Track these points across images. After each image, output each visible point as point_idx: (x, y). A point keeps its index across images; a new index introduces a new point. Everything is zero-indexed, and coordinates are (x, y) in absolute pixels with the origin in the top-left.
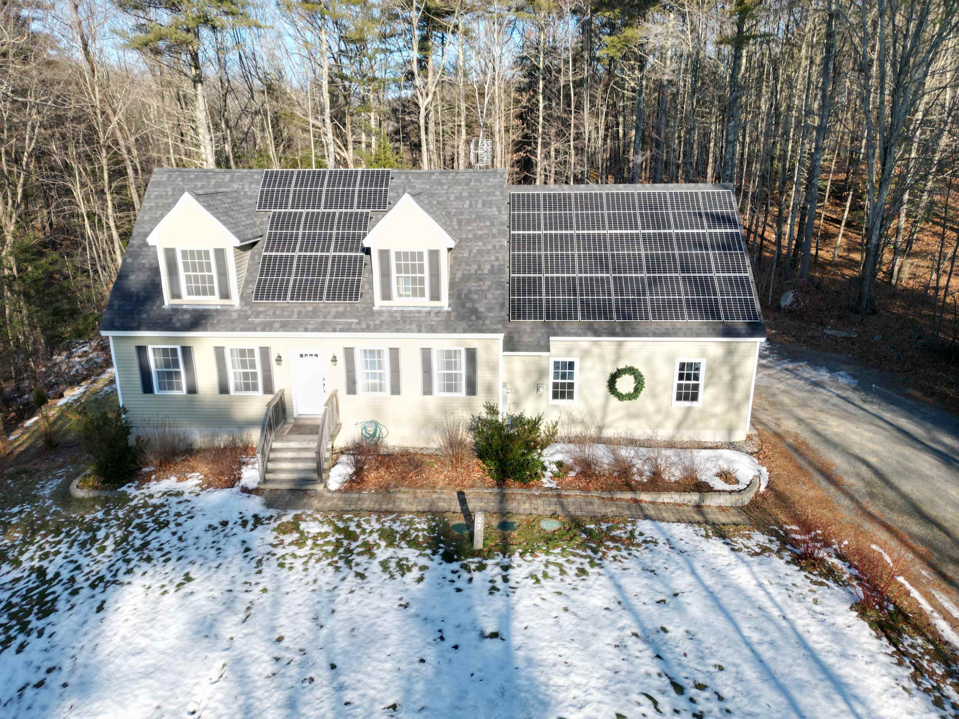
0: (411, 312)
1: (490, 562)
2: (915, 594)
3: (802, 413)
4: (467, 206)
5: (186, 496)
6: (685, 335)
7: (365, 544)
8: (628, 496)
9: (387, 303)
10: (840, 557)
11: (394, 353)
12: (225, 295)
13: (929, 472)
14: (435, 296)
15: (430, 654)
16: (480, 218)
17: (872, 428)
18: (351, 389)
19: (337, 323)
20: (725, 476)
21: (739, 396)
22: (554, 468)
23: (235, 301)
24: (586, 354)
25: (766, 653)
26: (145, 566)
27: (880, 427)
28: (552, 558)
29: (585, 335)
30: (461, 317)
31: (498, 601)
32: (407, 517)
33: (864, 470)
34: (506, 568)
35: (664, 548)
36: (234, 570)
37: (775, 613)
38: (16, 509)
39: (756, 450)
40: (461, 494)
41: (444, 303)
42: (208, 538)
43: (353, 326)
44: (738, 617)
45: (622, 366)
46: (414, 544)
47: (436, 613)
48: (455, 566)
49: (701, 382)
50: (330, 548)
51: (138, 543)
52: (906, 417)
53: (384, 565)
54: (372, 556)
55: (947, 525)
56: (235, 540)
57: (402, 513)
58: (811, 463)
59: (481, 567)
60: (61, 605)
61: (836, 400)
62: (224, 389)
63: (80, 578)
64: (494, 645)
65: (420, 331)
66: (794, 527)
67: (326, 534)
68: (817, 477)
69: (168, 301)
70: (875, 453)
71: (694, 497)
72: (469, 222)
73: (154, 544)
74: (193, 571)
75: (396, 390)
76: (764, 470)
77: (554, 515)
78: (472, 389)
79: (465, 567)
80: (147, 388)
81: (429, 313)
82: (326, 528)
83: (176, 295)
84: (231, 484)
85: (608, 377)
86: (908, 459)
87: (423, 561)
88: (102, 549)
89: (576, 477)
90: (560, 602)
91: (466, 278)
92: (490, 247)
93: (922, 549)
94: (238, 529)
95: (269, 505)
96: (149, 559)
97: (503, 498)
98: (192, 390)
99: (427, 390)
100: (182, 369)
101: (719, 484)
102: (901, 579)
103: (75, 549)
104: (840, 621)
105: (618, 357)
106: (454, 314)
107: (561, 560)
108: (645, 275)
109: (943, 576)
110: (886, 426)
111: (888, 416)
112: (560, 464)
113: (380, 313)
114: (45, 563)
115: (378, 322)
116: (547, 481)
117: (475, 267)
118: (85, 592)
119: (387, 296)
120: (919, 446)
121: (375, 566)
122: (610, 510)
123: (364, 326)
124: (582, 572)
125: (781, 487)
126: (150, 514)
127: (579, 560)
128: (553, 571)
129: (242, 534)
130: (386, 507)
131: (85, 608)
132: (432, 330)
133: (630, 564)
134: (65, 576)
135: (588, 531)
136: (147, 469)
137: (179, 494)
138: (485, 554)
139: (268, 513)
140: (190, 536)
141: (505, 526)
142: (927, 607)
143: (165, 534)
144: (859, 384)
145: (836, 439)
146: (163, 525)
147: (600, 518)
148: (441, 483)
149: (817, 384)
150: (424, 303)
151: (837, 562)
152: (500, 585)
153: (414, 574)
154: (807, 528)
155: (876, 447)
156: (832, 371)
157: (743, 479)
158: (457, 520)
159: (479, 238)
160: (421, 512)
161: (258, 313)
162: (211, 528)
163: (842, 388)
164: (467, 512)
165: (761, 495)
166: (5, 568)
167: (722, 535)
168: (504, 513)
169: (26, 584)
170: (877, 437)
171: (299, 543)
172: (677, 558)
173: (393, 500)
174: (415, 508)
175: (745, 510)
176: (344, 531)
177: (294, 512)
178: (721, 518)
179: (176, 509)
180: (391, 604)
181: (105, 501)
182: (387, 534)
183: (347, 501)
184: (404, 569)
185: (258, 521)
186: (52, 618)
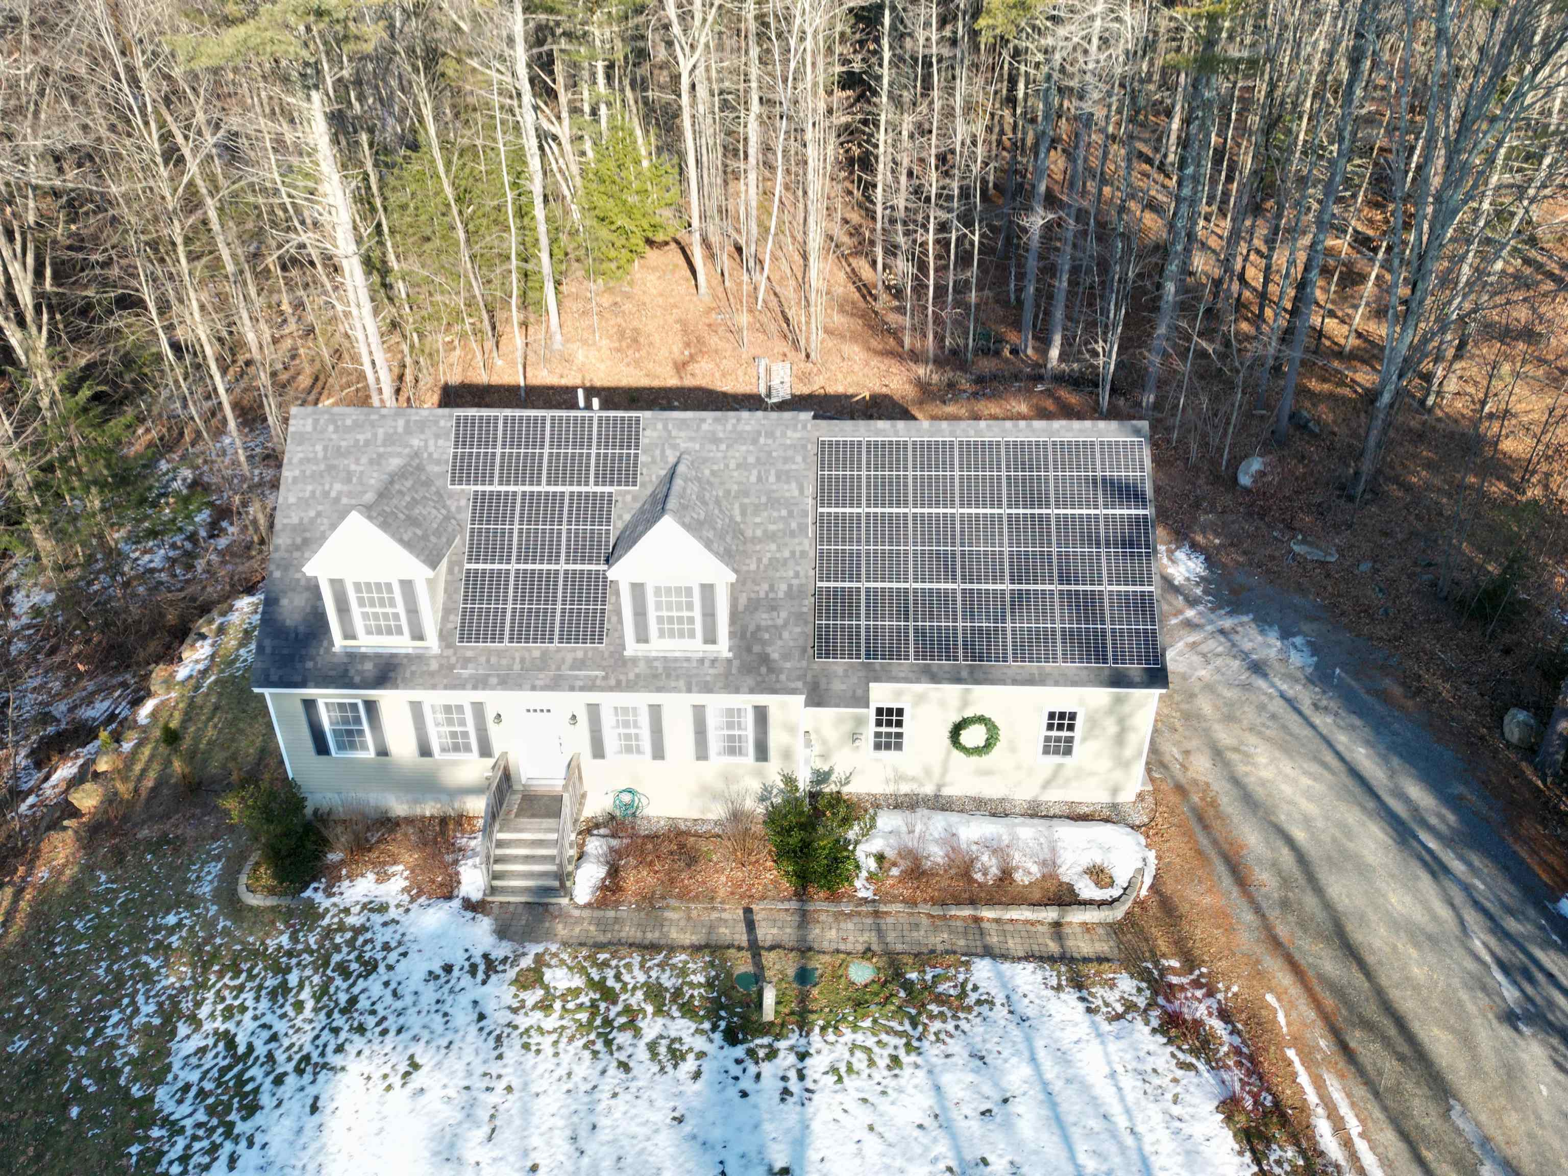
0: (676, 660)
1: (782, 1045)
2: (1304, 1079)
3: (1224, 736)
4: (753, 479)
5: (393, 913)
6: (1057, 684)
7: (627, 1010)
8: (967, 912)
9: (643, 646)
10: (1224, 1015)
11: (655, 711)
12: (418, 635)
13: (1370, 859)
14: (710, 639)
16: (773, 502)
17: (1314, 768)
18: (598, 751)
19: (577, 678)
20: (1098, 875)
21: (1128, 752)
22: (872, 864)
23: (432, 643)
24: (920, 699)
26: (358, 1042)
27: (1325, 765)
28: (859, 1038)
29: (918, 681)
30: (747, 669)
31: (791, 1113)
32: (680, 958)
33: (1286, 856)
34: (803, 1056)
35: (1000, 1013)
36: (468, 1055)
37: (1122, 1122)
38: (171, 920)
39: (1146, 820)
40: (748, 911)
41: (723, 648)
42: (429, 994)
43: (598, 682)
44: (1076, 1134)
45: (969, 713)
46: (688, 1010)
47: (716, 1134)
48: (739, 1051)
49: (1078, 733)
50: (583, 1016)
51: (343, 998)
52: (1368, 743)
53: (652, 1047)
54: (637, 1033)
55: (1371, 960)
56: (464, 1000)
57: (672, 949)
58: (1215, 843)
59: (772, 1054)
60: (265, 1099)
61: (1277, 706)
62: (425, 751)
63: (280, 1057)
65: (689, 690)
66: (1175, 963)
67: (576, 992)
68: (1221, 868)
69: (339, 643)
70: (1307, 821)
71: (1050, 914)
72: (757, 509)
73: (363, 1003)
74: (418, 1050)
75: (658, 753)
76: (1151, 855)
77: (867, 953)
78: (762, 753)
79: (751, 1053)
80: (321, 748)
81: (702, 661)
82: (578, 981)
83: (349, 635)
84: (449, 897)
85: (950, 726)
86: (1349, 834)
87: (700, 1043)
88: (299, 1006)
89: (901, 880)
90: (864, 1116)
91: (754, 605)
92: (787, 554)
93: (1329, 1002)
94: (466, 980)
95: (502, 933)
96: (361, 1029)
97: (804, 919)
98: (383, 752)
99: (702, 753)
100: (365, 726)
101: (1087, 890)
102: (1291, 1053)
103: (264, 1004)
104: (1198, 1130)
105: (965, 704)
106: (736, 663)
107: (871, 1042)
108: (1007, 586)
109: (1344, 1048)
110: (1336, 763)
111: (1342, 739)
112: (880, 858)
113: (634, 660)
114: (230, 1026)
115: (631, 676)
116: (862, 888)
117: (766, 586)
118: (291, 1080)
119: (642, 638)
120: (1371, 804)
121: (642, 1053)
122: (939, 940)
123: (612, 682)
124: (895, 1060)
125: (1169, 888)
126: (351, 943)
127: (893, 1041)
128: (859, 1059)
129: (471, 988)
130: (652, 936)
131: (296, 1106)
132: (707, 688)
133: (955, 1046)
134: (261, 1050)
135: (908, 986)
136: (334, 857)
137: (382, 908)
138: (777, 1030)
139: (501, 950)
140: (406, 990)
141: (804, 976)
142: (1312, 1098)
143: (374, 985)
144: (1317, 666)
145: (1260, 793)
146: (370, 967)
147: (925, 958)
148: (722, 892)
149: (1257, 668)
150: (695, 647)
151: (1217, 1025)
152: (794, 1085)
153: (690, 1065)
154: (1190, 963)
155: (1311, 808)
156: (1285, 635)
157: (1122, 880)
158: (743, 965)
159: (771, 537)
160: (696, 949)
161: (466, 662)
162: (432, 976)
163: (1290, 678)
164: (755, 949)
165: (1141, 904)
166: (183, 1029)
167: (1078, 984)
168: (804, 950)
169: (215, 1059)
170: (1319, 788)
171: (545, 1006)
172: (1016, 1033)
173: (660, 924)
174: (688, 938)
175: (1116, 929)
176: (600, 986)
177: (534, 949)
178: (1083, 946)
179: (383, 936)
180: (662, 1116)
181: (288, 915)
182: (654, 993)
183: (601, 924)
184: (677, 1057)
185: (491, 965)
186: (259, 1119)
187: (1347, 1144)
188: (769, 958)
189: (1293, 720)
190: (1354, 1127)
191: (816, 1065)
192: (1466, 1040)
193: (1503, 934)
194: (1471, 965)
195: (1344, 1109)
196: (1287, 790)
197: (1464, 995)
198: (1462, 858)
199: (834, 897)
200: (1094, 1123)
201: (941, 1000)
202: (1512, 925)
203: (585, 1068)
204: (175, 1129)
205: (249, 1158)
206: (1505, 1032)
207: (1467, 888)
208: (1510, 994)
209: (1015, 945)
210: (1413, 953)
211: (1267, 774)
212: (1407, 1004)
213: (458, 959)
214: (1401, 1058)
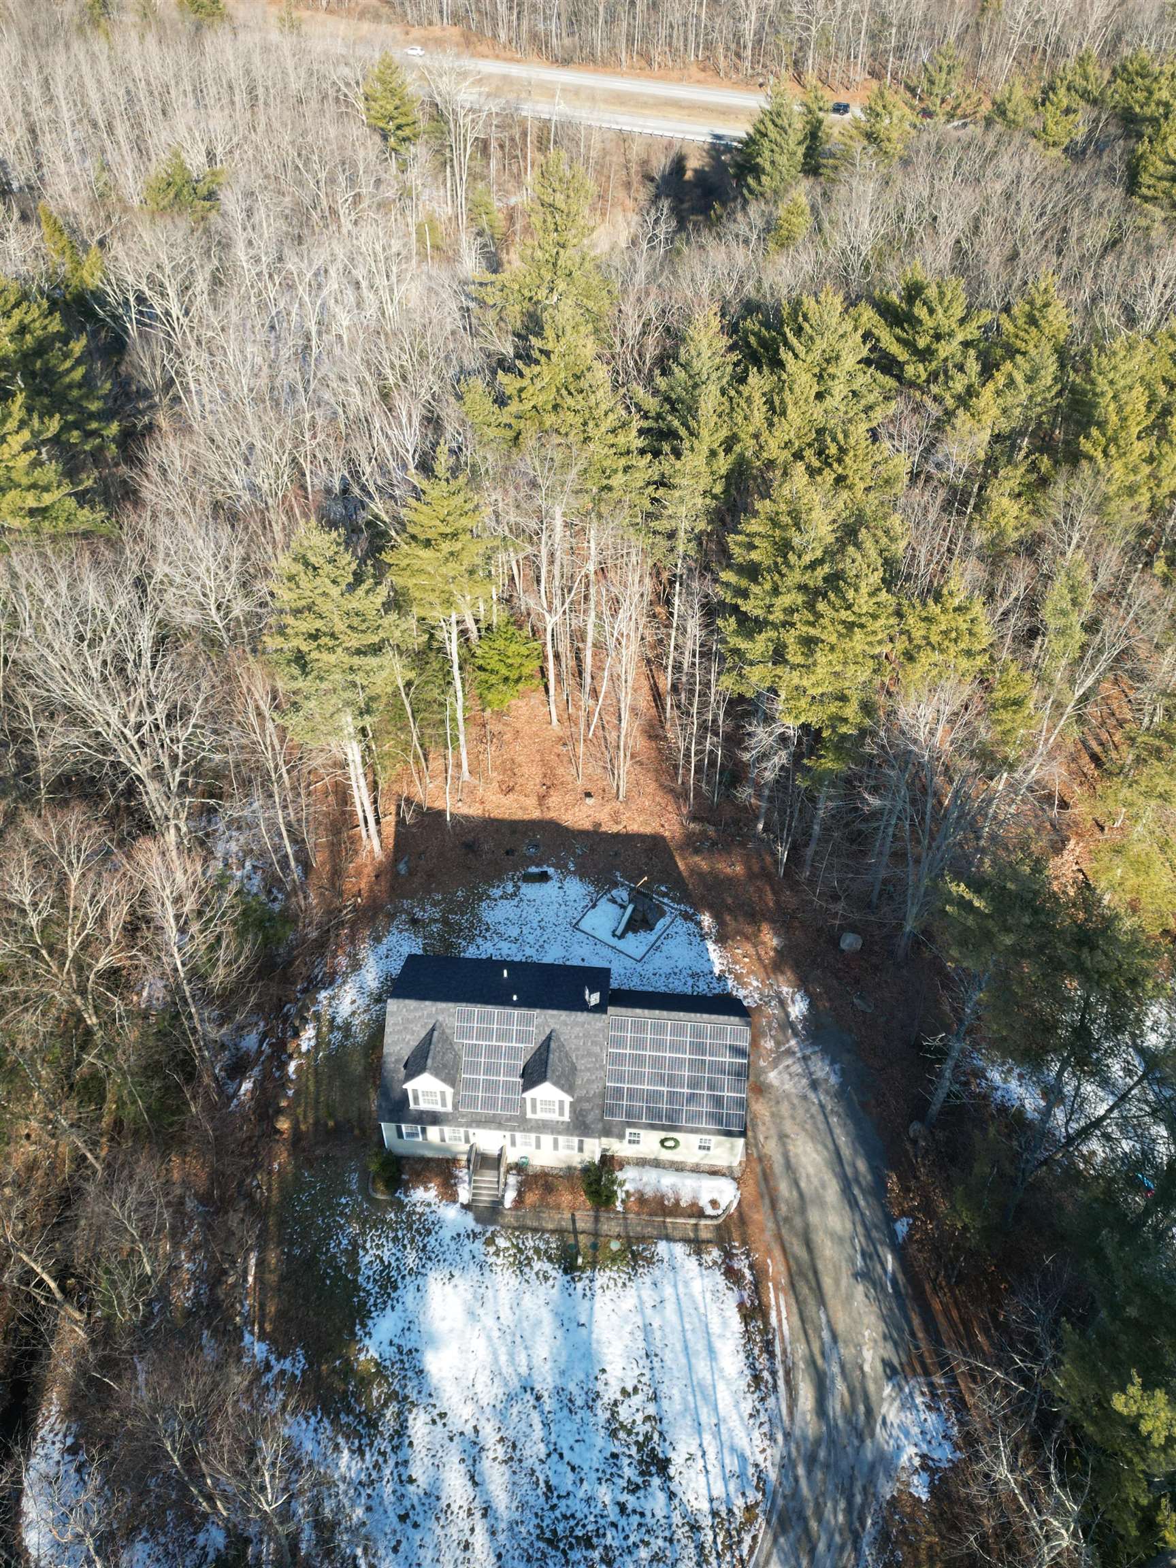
0: (547, 1121)
1: (584, 1275)
2: (772, 1295)
3: (789, 1126)
4: (582, 1044)
5: (434, 1208)
6: (703, 1133)
7: (527, 1258)
8: (660, 1219)
9: (534, 1118)
10: (751, 1267)
11: (538, 1138)
12: (444, 1105)
15: (559, 1334)
17: (820, 1147)
20: (714, 1203)
22: (623, 1196)
23: (450, 1108)
24: (647, 1134)
25: (689, 1335)
26: (429, 1265)
27: (826, 1147)
28: (612, 1274)
29: (646, 1129)
30: (576, 1127)
31: (586, 1303)
32: (547, 1236)
33: (795, 1193)
34: (591, 1280)
35: (665, 1265)
36: (471, 1271)
37: (702, 1310)
39: (740, 1175)
40: (573, 1215)
41: (566, 1118)
42: (453, 1246)
43: (516, 1129)
44: (685, 1314)
45: (667, 1138)
46: (550, 1259)
47: (562, 1309)
48: (569, 1277)
49: (712, 1145)
50: (511, 1259)
51: (421, 1245)
52: (847, 1134)
53: (537, 1274)
54: (532, 1268)
55: (814, 1248)
56: (467, 1249)
57: (544, 1231)
58: (768, 1189)
59: (580, 1279)
60: (400, 1285)
61: (815, 1109)
62: (443, 1140)
63: (402, 1268)
64: (583, 1331)
65: (552, 1133)
66: (737, 1244)
67: (508, 1249)
68: (767, 1201)
69: (412, 1106)
70: (808, 1176)
71: (693, 1221)
72: (583, 1057)
73: (429, 1248)
74: (452, 1269)
75: (538, 1149)
76: (739, 1193)
77: (618, 1237)
78: (580, 1152)
79: (573, 1278)
80: (401, 1139)
81: (558, 1122)
82: (508, 1244)
84: (455, 1202)
85: (659, 1141)
86: (825, 1186)
87: (554, 1273)
88: (404, 1246)
89: (635, 1203)
90: (611, 1306)
91: (580, 1099)
94: (466, 1241)
95: (478, 1220)
96: (430, 1259)
97: (597, 1220)
98: (426, 1140)
99: (556, 1150)
100: (421, 1135)
101: (709, 1211)
102: (771, 1285)
103: (391, 1244)
104: (728, 1314)
106: (572, 1124)
107: (616, 1276)
109: (793, 1285)
110: (831, 1146)
111: (838, 1131)
112: (627, 1192)
113: (531, 1122)
114: (380, 1253)
115: (529, 1126)
116: (619, 1207)
118: (408, 1278)
119: (534, 1110)
121: (534, 1276)
122: (649, 1231)
123: (521, 1128)
124: (624, 1284)
125: (743, 1209)
126: (419, 1220)
127: (624, 1276)
128: (612, 1283)
129: (469, 1245)
130: (535, 1224)
131: (411, 1288)
132: (559, 1133)
133: (648, 1280)
134: (394, 1264)
135: (633, 1252)
136: (405, 1177)
137: (429, 1205)
138: (582, 1269)
139: (478, 1229)
140: (444, 1243)
141: (595, 1247)
142: (773, 1302)
143: (431, 1240)
144: (841, 1085)
145: (793, 1160)
146: (429, 1232)
147: (642, 1239)
148: (564, 1205)
149: (814, 1085)
150: (555, 1116)
151: (747, 1272)
152: (588, 1293)
153: (551, 1282)
154: (744, 1242)
155: (811, 1170)
156: (832, 1064)
157: (723, 1206)
158: (571, 1241)
159: (588, 1070)
160: (553, 1232)
161: (463, 1116)
162: (453, 1238)
163: (827, 1092)
164: (575, 1232)
165: (730, 1216)
166: (361, 1253)
167: (698, 1253)
168: (596, 1234)
169: (377, 1266)
170: (818, 1159)
171: (497, 1254)
172: (671, 1275)
173: (539, 1219)
174: (551, 1226)
175: (718, 1227)
176: (517, 1246)
177: (491, 1229)
178: (705, 1235)
179: (432, 1218)
180: (542, 1302)
181: (391, 1204)
182: (537, 1250)
183: (517, 1218)
184: (546, 1278)
185: (475, 1236)
186: (399, 1292)
187: (780, 1321)
188: (581, 1237)
189: (820, 1118)
190: (784, 1315)
191: (597, 1284)
192: (837, 1282)
193: (868, 1236)
194: (851, 1251)
195: (783, 1309)
196: (804, 1160)
197: (844, 1264)
198: (865, 1199)
199: (608, 1211)
200: (692, 1311)
201: (645, 1259)
202: (875, 1234)
203: (514, 1282)
204: (369, 1294)
205: (399, 1307)
206: (852, 1280)
207: (862, 1214)
208: (859, 1262)
209: (678, 1234)
210: (829, 1244)
211: (800, 1150)
212: (820, 1267)
213: (462, 1232)
214: (810, 1288)
